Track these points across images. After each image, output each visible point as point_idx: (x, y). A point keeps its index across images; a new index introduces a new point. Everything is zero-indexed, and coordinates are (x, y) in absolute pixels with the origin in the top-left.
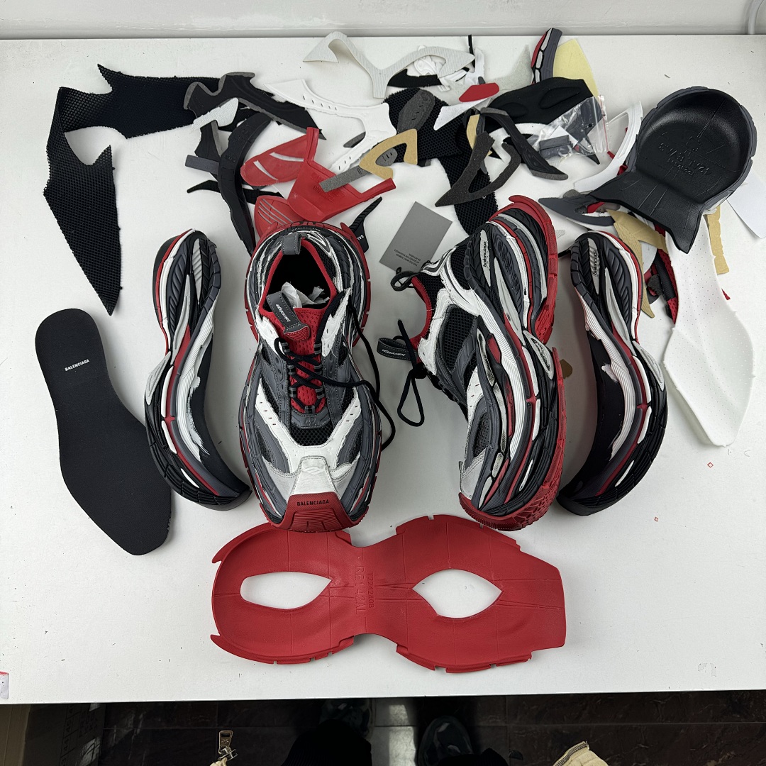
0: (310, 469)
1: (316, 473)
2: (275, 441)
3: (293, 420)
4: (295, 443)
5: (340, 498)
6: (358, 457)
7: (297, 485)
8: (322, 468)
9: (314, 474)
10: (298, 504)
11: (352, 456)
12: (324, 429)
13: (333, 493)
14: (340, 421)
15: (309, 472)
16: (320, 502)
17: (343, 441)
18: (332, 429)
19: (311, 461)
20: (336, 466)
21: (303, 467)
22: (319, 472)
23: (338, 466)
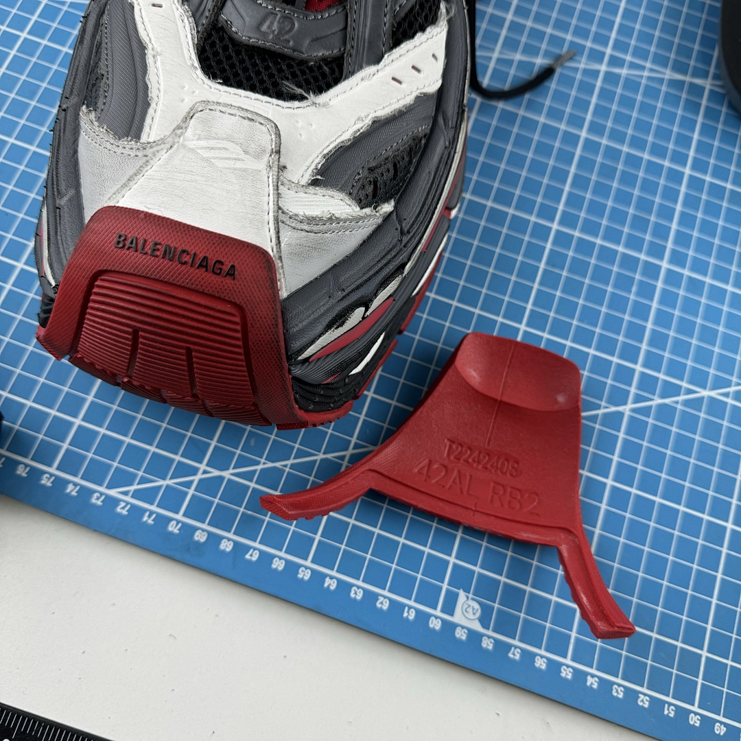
0: (212, 143)
1: (231, 164)
2: (136, 52)
3: (228, 14)
4: (199, 72)
5: (284, 294)
6: (388, 208)
7: (141, 180)
8: (258, 156)
9: (219, 164)
10: (122, 243)
11: (370, 189)
12: (311, 69)
13: (265, 253)
14: (372, 69)
15: (206, 154)
16: (204, 264)
17: (359, 126)
18: (337, 81)
19: (227, 124)
20: (307, 177)
21: (189, 133)
22: (239, 165)
23: (315, 183)
